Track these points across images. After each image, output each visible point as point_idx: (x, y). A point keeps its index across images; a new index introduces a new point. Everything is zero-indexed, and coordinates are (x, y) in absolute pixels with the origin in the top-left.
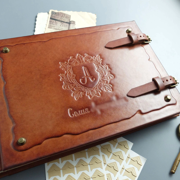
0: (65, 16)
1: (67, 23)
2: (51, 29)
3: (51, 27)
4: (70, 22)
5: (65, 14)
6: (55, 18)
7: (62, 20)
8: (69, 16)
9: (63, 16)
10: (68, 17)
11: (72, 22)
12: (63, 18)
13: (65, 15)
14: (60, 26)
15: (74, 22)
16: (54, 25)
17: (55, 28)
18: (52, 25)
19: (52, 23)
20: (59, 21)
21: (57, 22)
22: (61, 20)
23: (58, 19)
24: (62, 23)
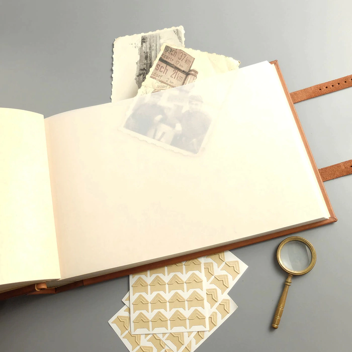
0: (185, 59)
1: (183, 72)
2: (154, 80)
3: (155, 77)
4: (190, 71)
5: (186, 54)
6: (167, 60)
7: (178, 66)
8: (192, 60)
9: (182, 58)
10: (190, 60)
11: (192, 72)
12: (180, 61)
13: (186, 57)
14: (171, 76)
15: (196, 72)
16: (161, 74)
17: (162, 79)
18: (158, 72)
19: (160, 68)
20: (172, 67)
21: (168, 67)
22: (175, 65)
23: (172, 63)
24: (177, 71)
